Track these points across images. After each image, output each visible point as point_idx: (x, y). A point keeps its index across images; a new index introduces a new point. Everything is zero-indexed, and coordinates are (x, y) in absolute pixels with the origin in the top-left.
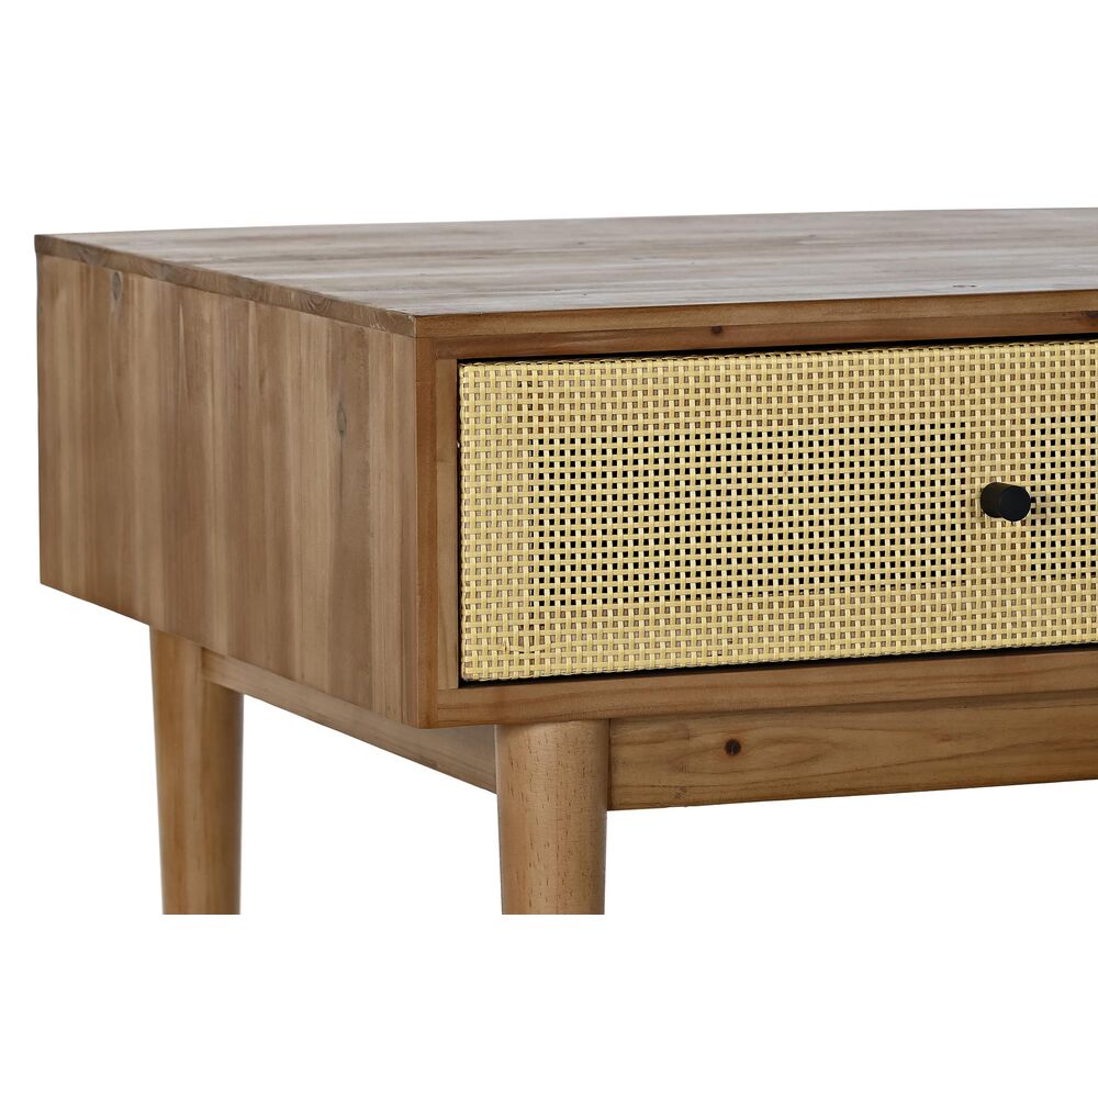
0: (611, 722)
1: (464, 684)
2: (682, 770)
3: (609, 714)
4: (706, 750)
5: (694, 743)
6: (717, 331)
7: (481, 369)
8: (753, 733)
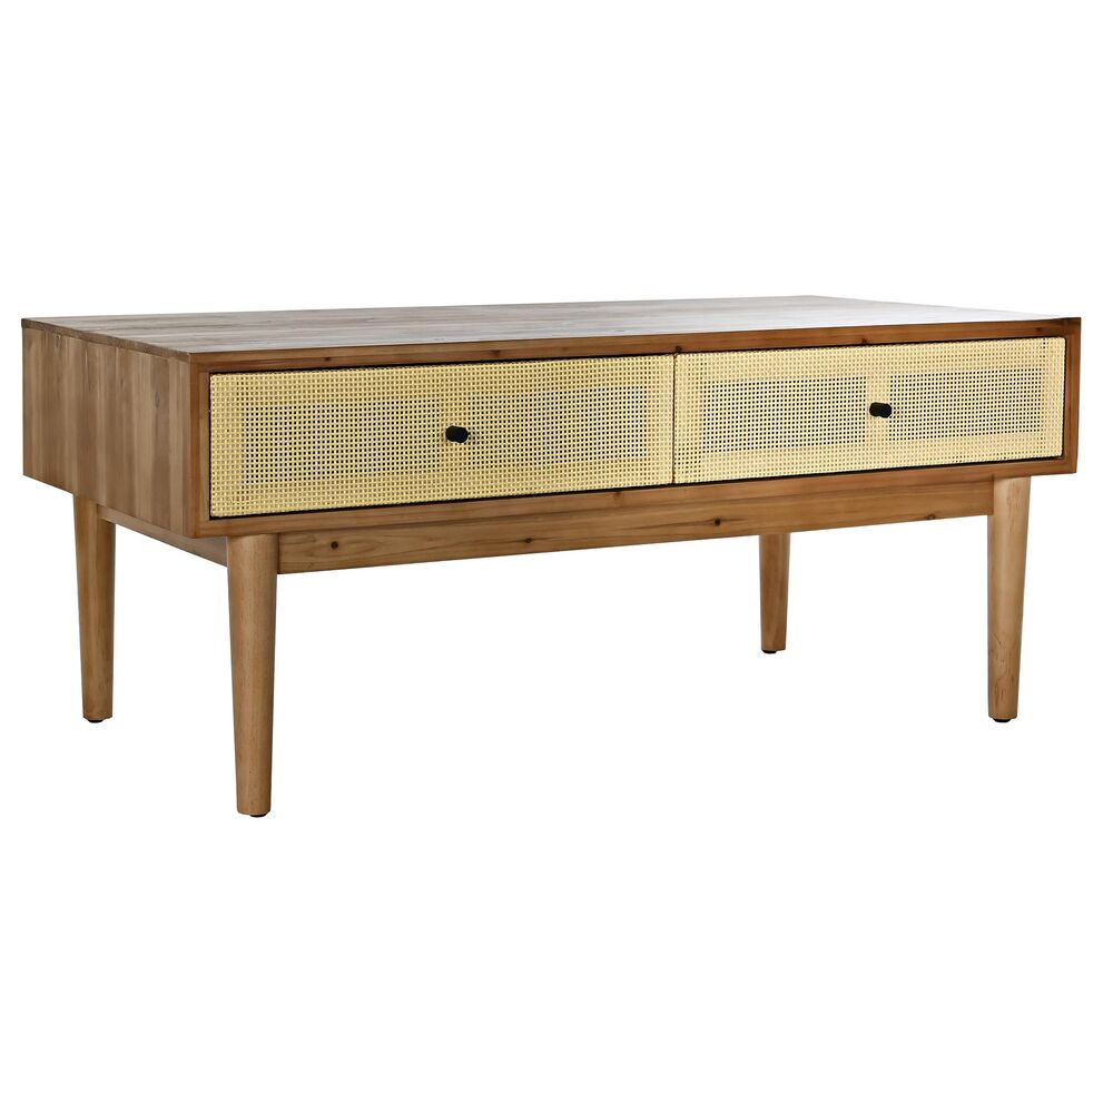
0: (280, 535)
1: (212, 518)
2: (311, 555)
3: (280, 531)
4: (321, 547)
5: (317, 544)
6: (328, 359)
7: (220, 376)
8: (344, 538)
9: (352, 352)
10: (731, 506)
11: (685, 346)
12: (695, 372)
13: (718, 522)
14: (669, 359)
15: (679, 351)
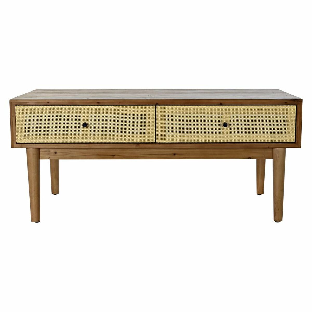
0: (39, 149)
1: (17, 143)
2: (49, 155)
3: (39, 148)
4: (52, 153)
5: (50, 152)
6: (48, 103)
7: (17, 106)
8: (58, 151)
9: (55, 101)
10: (179, 150)
11: (159, 103)
12: (162, 111)
13: (175, 155)
14: (154, 107)
15: (156, 105)
